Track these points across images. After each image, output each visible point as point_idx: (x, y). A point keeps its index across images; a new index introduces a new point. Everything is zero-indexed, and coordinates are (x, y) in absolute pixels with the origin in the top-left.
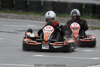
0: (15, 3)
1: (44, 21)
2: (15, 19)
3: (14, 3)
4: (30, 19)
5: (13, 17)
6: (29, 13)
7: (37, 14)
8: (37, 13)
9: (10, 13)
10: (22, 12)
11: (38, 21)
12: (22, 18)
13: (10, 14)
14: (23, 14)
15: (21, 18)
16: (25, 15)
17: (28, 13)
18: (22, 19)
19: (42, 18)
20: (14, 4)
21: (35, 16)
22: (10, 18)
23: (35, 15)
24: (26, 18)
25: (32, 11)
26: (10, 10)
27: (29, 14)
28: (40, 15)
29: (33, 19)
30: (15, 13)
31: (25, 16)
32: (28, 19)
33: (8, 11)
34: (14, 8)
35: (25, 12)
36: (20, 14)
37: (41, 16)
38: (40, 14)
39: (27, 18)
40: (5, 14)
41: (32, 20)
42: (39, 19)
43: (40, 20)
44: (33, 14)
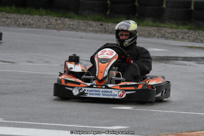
0: (138, 5)
1: (190, 40)
3: (136, 4)
4: (161, 37)
6: (165, 25)
7: (181, 27)
8: (182, 25)
10: (151, 23)
11: (178, 40)
12: (147, 35)
14: (152, 26)
15: (143, 35)
16: (156, 29)
17: (162, 25)
18: (146, 37)
19: (187, 35)
20: (136, 6)
21: (176, 31)
23: (176, 28)
24: (155, 35)
25: (171, 21)
27: (164, 27)
28: (187, 29)
29: (168, 37)
31: (155, 31)
32: (158, 37)
34: (137, 15)
35: (157, 23)
36: (147, 26)
37: (186, 31)
38: (187, 27)
39: (157, 35)
41: (167, 38)
42: (180, 37)
43: (183, 38)
44: (174, 26)
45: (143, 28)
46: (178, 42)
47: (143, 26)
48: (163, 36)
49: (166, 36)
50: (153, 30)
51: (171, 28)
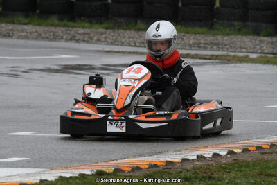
1: (108, 42)
2: (33, 39)
4: (71, 40)
5: (29, 35)
6: (76, 24)
7: (97, 26)
8: (97, 23)
9: (25, 24)
10: (57, 22)
11: (92, 43)
12: (51, 37)
13: (25, 27)
15: (47, 38)
16: (64, 29)
17: (72, 24)
19: (104, 36)
22: (19, 38)
23: (90, 28)
24: (62, 37)
25: (83, 18)
26: (27, 16)
27: (75, 27)
29: (79, 39)
30: (39, 25)
31: (62, 32)
32: (66, 40)
33: (21, 19)
34: (38, 12)
35: (65, 22)
36: (52, 25)
37: (103, 30)
38: (105, 25)
39: (64, 37)
40: (10, 28)
41: (77, 41)
42: (95, 38)
43: (98, 40)
44: (87, 25)
45: (46, 29)
46: (92, 45)
47: (47, 26)
48: (73, 39)
49: (77, 38)
50: (60, 31)
51: (83, 28)
